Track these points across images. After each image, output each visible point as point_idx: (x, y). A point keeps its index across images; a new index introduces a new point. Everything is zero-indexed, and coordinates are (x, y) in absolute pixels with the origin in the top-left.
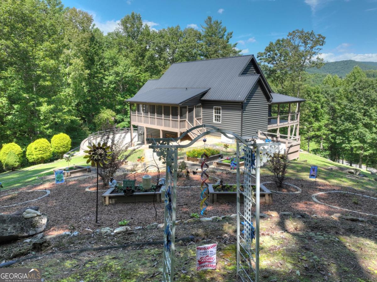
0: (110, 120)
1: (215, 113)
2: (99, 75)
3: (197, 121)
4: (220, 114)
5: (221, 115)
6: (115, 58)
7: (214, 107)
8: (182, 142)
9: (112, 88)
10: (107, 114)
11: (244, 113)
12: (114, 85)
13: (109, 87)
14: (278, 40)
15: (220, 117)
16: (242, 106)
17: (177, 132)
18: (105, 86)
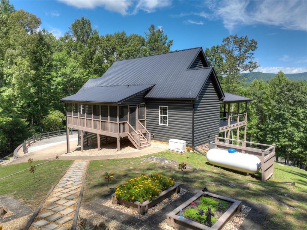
0: (58, 121)
1: (161, 114)
2: (47, 76)
3: (140, 123)
4: (166, 114)
5: (167, 116)
6: (63, 59)
7: (160, 106)
8: (123, 149)
9: (60, 89)
10: (55, 115)
11: (195, 113)
12: (61, 87)
13: (56, 88)
14: (213, 47)
15: (166, 119)
16: (194, 105)
17: (116, 137)
18: (53, 87)
